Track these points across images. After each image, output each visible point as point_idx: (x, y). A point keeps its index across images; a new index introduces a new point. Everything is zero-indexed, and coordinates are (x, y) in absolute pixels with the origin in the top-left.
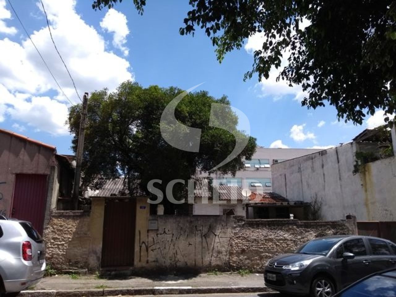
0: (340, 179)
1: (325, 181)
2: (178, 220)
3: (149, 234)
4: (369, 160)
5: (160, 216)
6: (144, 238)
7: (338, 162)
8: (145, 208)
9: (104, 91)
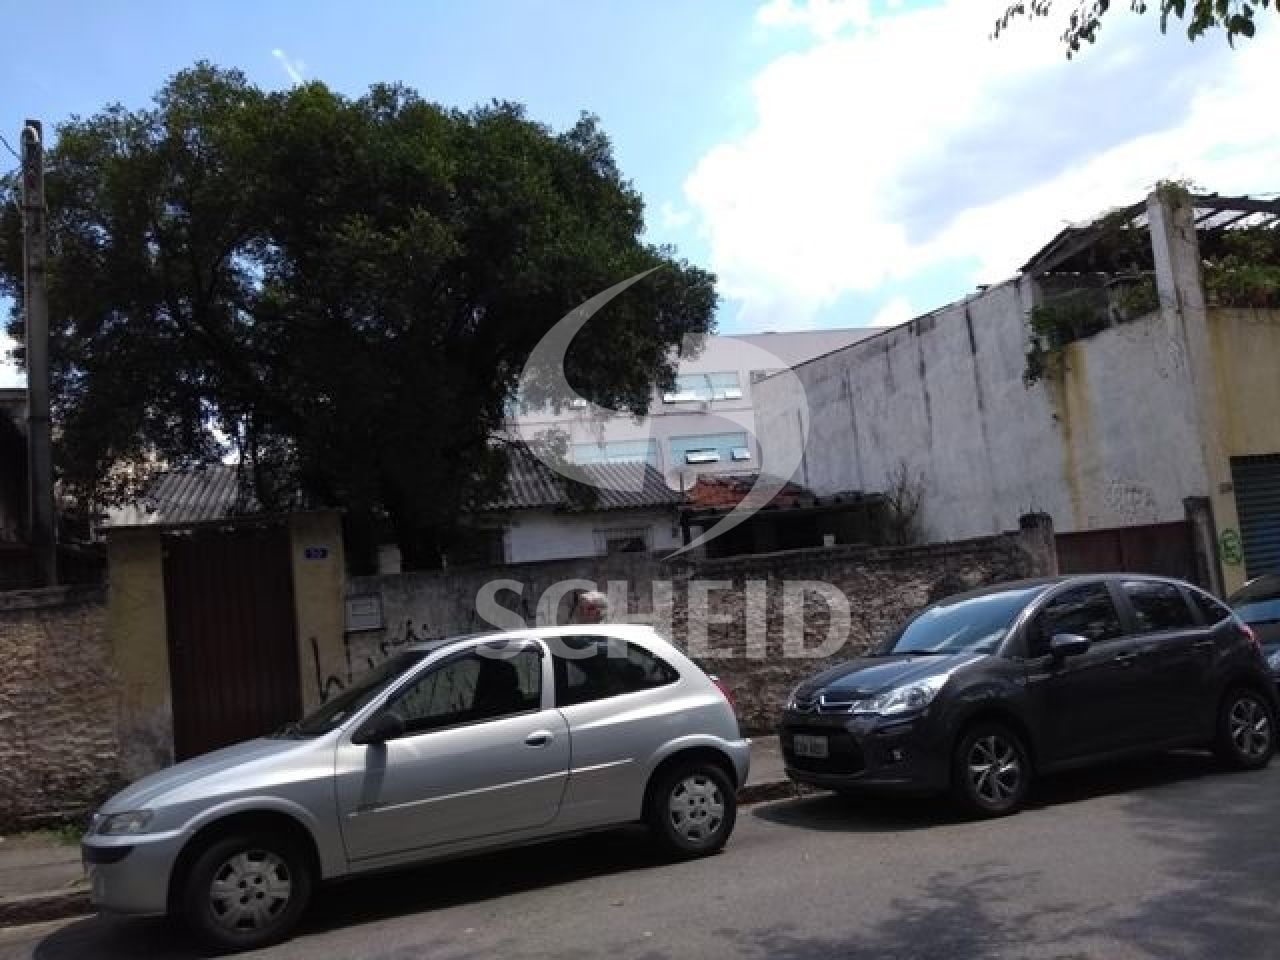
0: (981, 405)
1: (930, 419)
2: (456, 586)
3: (352, 648)
4: (1077, 332)
5: (387, 579)
6: (333, 661)
7: (974, 350)
8: (324, 554)
9: (110, 116)
